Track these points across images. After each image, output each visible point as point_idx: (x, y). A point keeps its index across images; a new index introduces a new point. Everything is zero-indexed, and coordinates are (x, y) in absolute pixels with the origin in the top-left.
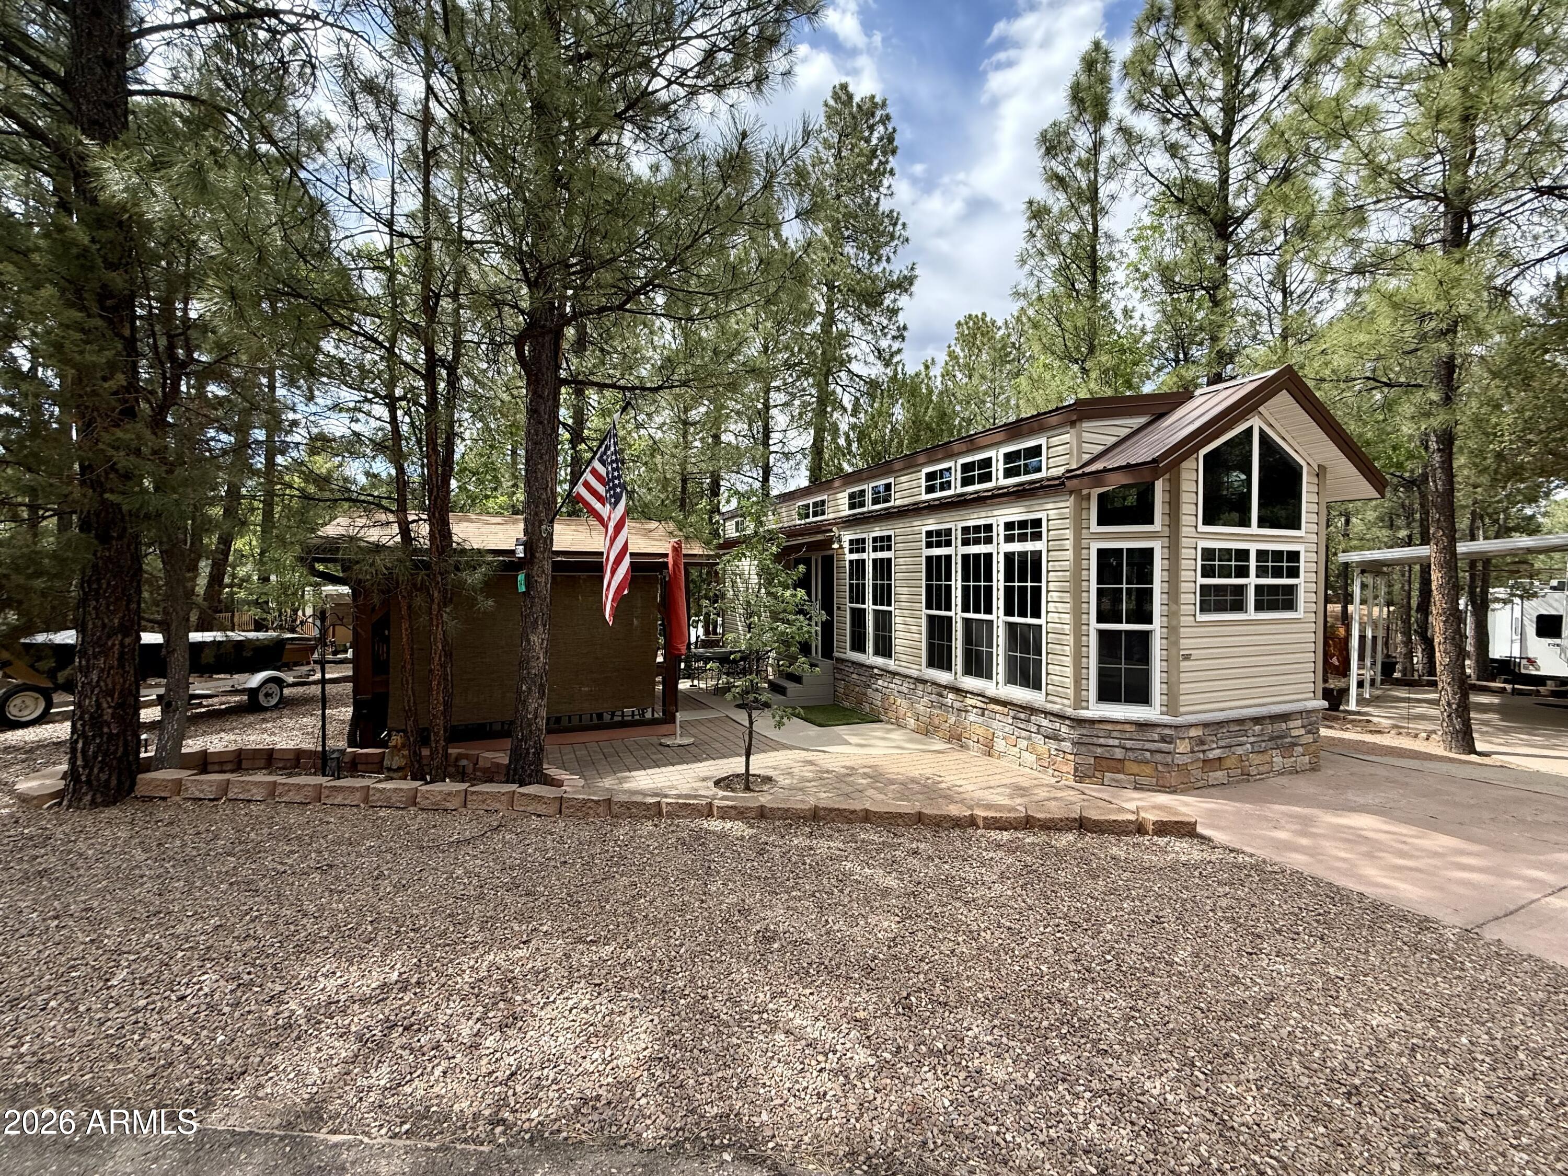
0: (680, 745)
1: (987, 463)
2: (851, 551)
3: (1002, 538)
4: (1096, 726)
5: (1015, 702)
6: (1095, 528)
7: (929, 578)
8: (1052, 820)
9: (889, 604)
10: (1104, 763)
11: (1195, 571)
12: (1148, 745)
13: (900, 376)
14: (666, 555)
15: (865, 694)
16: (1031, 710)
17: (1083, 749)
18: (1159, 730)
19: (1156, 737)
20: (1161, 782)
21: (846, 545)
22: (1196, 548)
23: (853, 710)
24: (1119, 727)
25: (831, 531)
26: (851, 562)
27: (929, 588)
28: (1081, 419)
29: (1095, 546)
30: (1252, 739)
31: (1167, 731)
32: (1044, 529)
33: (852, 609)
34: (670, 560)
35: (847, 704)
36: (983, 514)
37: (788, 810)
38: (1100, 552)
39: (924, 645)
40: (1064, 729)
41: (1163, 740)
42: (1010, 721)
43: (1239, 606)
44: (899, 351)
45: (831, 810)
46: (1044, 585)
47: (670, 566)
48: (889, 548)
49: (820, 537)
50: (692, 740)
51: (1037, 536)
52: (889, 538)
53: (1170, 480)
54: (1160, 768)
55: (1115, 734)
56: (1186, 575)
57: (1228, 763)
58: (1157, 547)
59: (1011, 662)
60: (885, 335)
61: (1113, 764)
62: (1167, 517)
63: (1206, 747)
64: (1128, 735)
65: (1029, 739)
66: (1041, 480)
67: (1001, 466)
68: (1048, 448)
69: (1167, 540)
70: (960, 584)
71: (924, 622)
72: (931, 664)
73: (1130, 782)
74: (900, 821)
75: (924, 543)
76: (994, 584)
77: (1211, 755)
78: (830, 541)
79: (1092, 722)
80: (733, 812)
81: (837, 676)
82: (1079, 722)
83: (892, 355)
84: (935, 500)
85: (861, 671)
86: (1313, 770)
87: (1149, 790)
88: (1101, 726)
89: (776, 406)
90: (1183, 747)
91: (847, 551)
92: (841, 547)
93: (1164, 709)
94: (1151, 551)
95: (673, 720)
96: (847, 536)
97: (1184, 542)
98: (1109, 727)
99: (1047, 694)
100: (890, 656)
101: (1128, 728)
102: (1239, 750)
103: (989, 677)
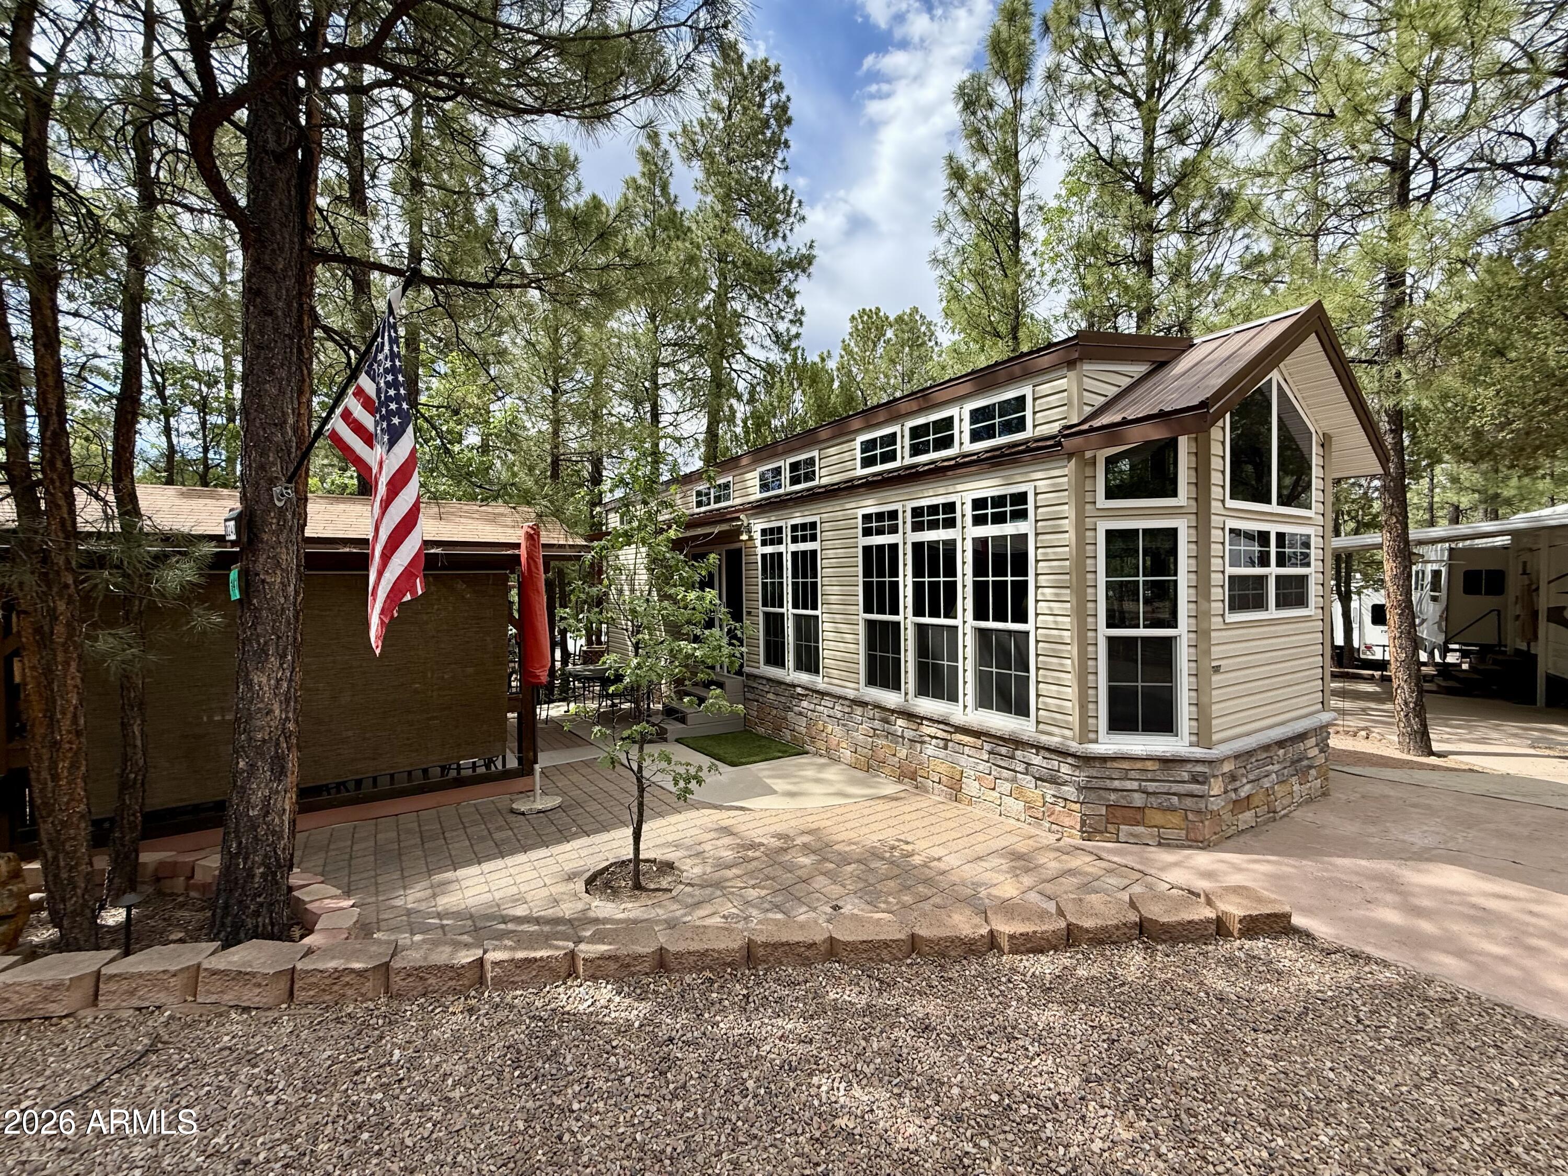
0: (540, 812)
1: (948, 423)
2: (764, 543)
3: (969, 520)
4: (1109, 765)
5: (993, 732)
6: (1102, 502)
7: (867, 573)
8: (1104, 929)
9: (815, 607)
10: (1119, 813)
11: (1223, 557)
12: (1176, 788)
13: (799, 361)
14: (517, 546)
15: (785, 719)
16: (1016, 743)
17: (1093, 796)
18: (1189, 767)
19: (1186, 776)
20: (1192, 836)
21: (757, 536)
22: (1223, 529)
23: (769, 739)
24: (1139, 765)
25: (738, 519)
26: (764, 556)
27: (867, 587)
28: (1080, 359)
29: (1103, 526)
30: (1276, 767)
31: (1199, 768)
32: (1030, 506)
33: (767, 614)
34: (523, 552)
35: (761, 730)
36: (942, 491)
37: (704, 954)
38: (1110, 534)
39: (862, 658)
40: (1065, 769)
41: (1195, 780)
42: (986, 757)
43: (1259, 603)
44: (797, 336)
45: (776, 946)
46: (1031, 579)
47: (523, 560)
48: (813, 538)
49: (725, 527)
50: (558, 801)
51: (1022, 515)
52: (813, 525)
53: (1196, 439)
54: (1191, 816)
55: (1132, 774)
56: (1216, 563)
57: (1255, 801)
58: (1183, 527)
59: (983, 680)
60: (783, 318)
61: (1129, 813)
62: (1193, 488)
63: (1238, 784)
64: (1149, 776)
65: (1014, 780)
66: (1025, 442)
67: (967, 427)
68: (1035, 399)
69: (1193, 517)
70: (910, 580)
71: (861, 629)
72: (871, 681)
73: (1153, 836)
74: (885, 954)
75: (860, 531)
76: (959, 578)
77: (1243, 794)
78: (737, 532)
79: (1104, 759)
80: (613, 966)
81: (748, 695)
82: (1087, 760)
83: (790, 340)
84: (874, 475)
85: (780, 690)
86: (1324, 794)
87: (1177, 846)
88: (1116, 765)
89: (665, 385)
90: (1216, 787)
91: (758, 543)
92: (751, 539)
93: (1194, 738)
94: (1174, 532)
95: (531, 772)
96: (758, 525)
97: (1216, 521)
98: (1126, 765)
99: (1038, 722)
100: (817, 672)
101: (1149, 765)
102: (1266, 783)
103: (953, 698)
